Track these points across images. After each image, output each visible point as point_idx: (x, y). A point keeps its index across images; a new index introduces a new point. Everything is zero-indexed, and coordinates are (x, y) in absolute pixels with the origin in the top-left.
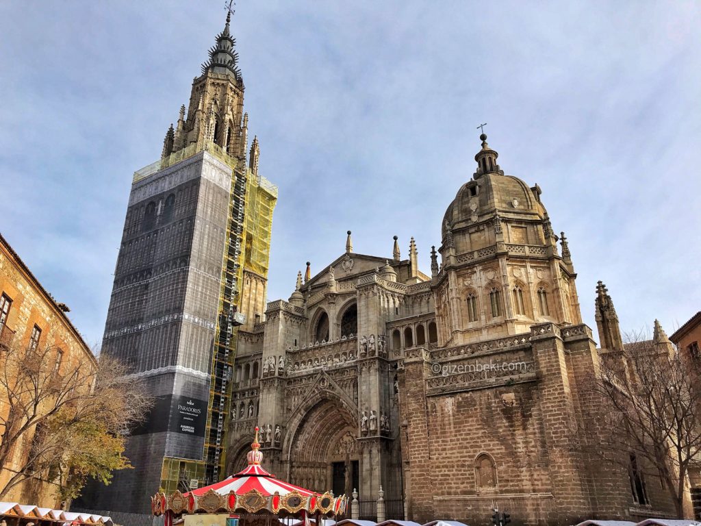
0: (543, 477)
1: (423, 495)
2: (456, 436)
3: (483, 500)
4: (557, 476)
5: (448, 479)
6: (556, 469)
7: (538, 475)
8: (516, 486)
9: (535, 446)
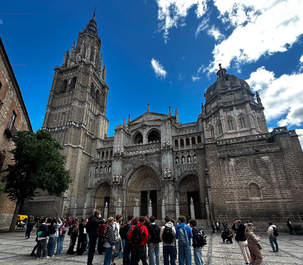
0: (288, 193)
1: (219, 201)
2: (237, 175)
3: (254, 203)
4: (296, 192)
5: (233, 194)
6: (295, 189)
7: (285, 192)
8: (272, 197)
9: (282, 179)
